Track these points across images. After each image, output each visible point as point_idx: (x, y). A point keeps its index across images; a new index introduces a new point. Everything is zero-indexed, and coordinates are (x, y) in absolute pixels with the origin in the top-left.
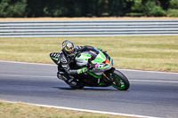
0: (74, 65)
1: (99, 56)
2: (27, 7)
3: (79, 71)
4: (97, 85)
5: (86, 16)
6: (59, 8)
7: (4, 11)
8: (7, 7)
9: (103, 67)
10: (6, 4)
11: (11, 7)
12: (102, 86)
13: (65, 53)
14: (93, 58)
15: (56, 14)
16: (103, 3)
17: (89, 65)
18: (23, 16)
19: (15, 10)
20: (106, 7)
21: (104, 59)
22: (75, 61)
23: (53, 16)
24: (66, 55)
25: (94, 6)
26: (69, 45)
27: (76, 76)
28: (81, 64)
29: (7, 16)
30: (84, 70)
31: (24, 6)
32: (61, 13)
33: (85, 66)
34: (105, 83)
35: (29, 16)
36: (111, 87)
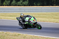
0: (24, 21)
1: (32, 18)
2: (28, 3)
3: (26, 23)
4: (32, 28)
5: (48, 6)
6: (39, 3)
7: (21, 4)
8: (22, 3)
9: (33, 22)
10: (22, 2)
11: (23, 3)
12: (33, 28)
13: (21, 17)
14: (30, 19)
15: (38, 5)
16: (54, 1)
17: (29, 21)
18: (27, 6)
19: (25, 4)
20: (55, 3)
21: (33, 19)
22: (24, 20)
23: (37, 6)
24: (21, 18)
25: (51, 2)
26: (22, 15)
27: (25, 24)
28: (26, 21)
29: (22, 6)
30: (27, 23)
31: (28, 2)
32: (40, 5)
33: (27, 21)
34: (34, 27)
35: (29, 6)
36: (36, 28)
